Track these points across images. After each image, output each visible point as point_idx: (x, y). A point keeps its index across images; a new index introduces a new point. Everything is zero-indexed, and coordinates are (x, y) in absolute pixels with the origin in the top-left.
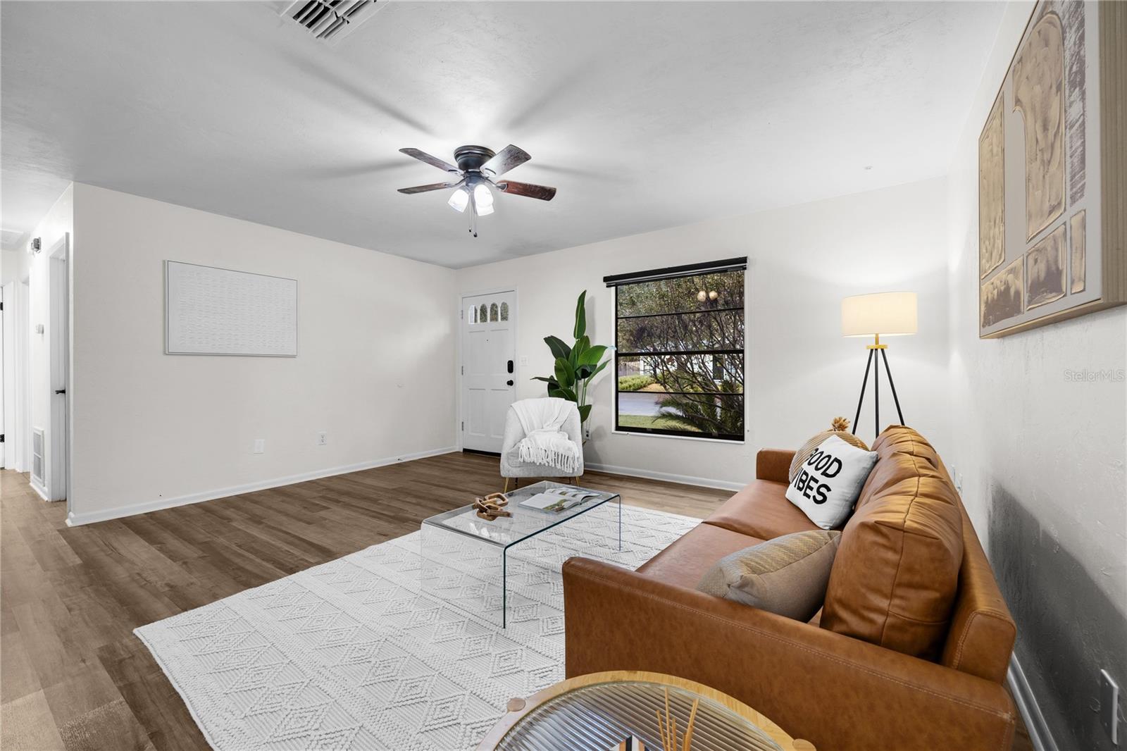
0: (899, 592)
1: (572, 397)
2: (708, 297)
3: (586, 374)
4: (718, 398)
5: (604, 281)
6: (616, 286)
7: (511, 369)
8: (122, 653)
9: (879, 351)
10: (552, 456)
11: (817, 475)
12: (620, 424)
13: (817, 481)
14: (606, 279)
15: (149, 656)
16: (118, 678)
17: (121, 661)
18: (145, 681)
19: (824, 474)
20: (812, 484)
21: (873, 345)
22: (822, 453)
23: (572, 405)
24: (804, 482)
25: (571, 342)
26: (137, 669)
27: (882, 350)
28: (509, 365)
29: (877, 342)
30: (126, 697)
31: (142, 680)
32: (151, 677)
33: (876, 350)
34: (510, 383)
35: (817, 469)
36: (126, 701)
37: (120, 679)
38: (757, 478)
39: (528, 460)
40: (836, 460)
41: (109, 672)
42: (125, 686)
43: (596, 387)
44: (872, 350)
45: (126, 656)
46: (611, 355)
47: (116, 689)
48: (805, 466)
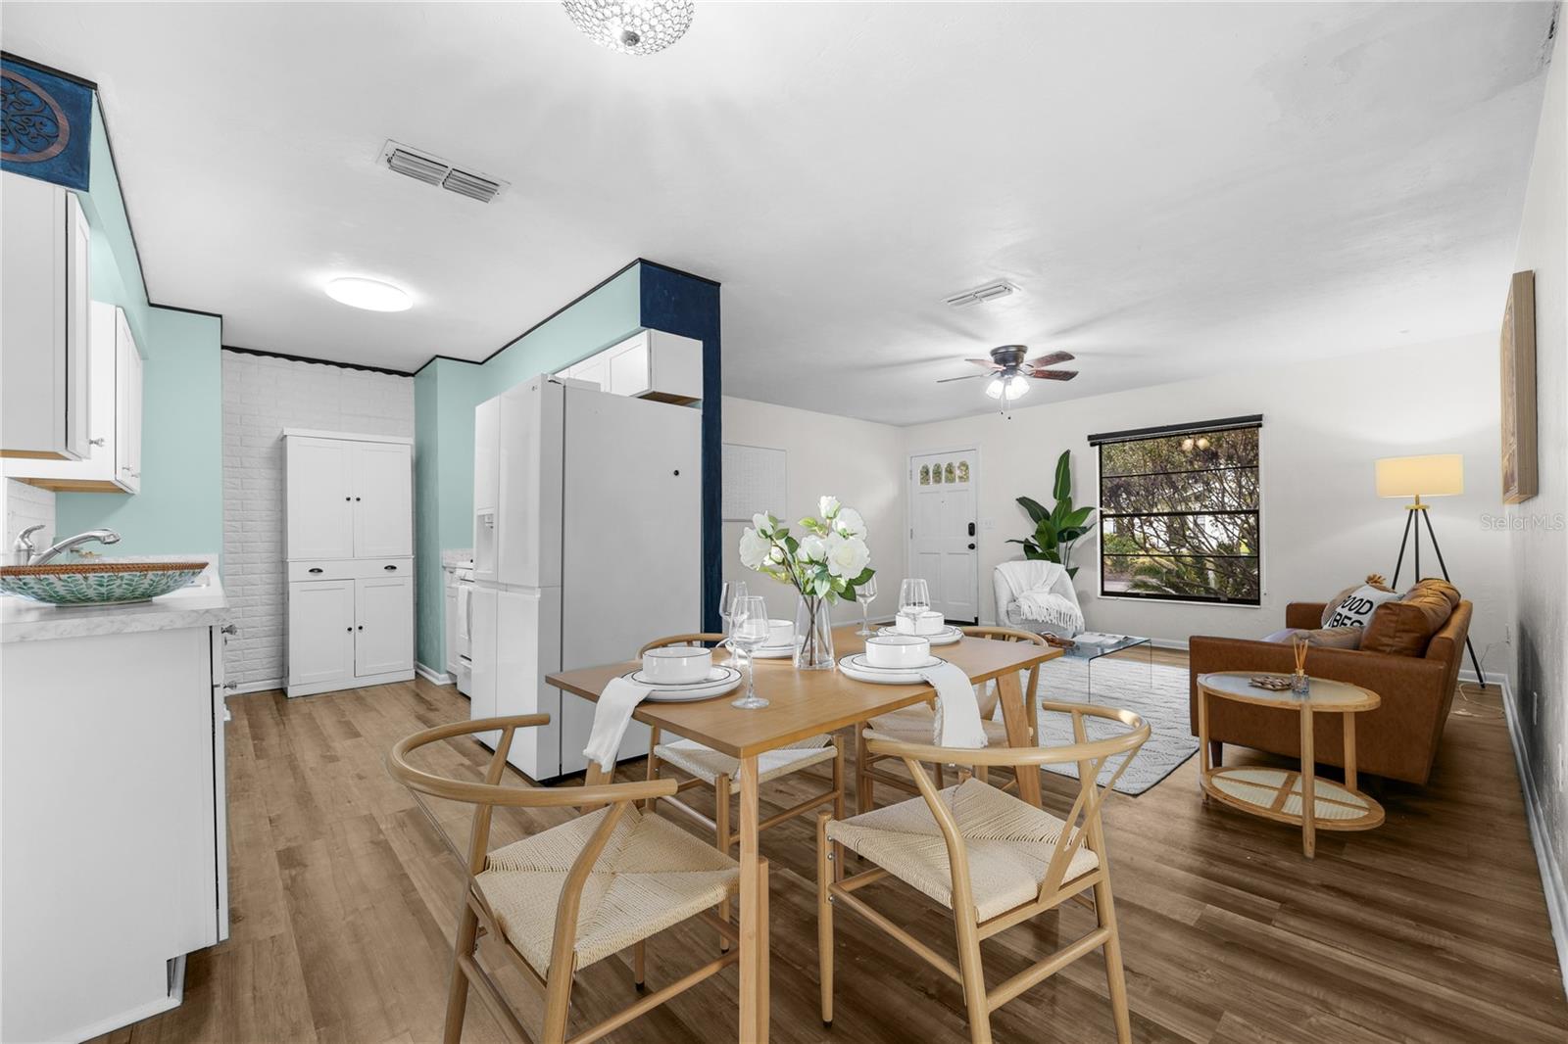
0: (1398, 634)
1: (1055, 559)
2: (1195, 446)
3: (1073, 535)
4: (1209, 561)
5: (1089, 440)
6: (1100, 444)
7: (972, 529)
9: (1420, 512)
10: (1054, 614)
11: (1351, 614)
12: (1106, 589)
13: (1350, 619)
14: (1090, 438)
19: (1357, 612)
20: (1346, 621)
21: (1413, 505)
22: (1355, 598)
23: (1060, 568)
24: (1338, 621)
25: (1050, 504)
27: (1424, 511)
28: (970, 528)
29: (1417, 502)
33: (1416, 510)
34: (972, 547)
35: (1350, 610)
38: (1288, 627)
39: (1031, 618)
40: (1368, 601)
43: (1078, 550)
44: (1412, 511)
46: (1096, 517)
48: (1339, 610)
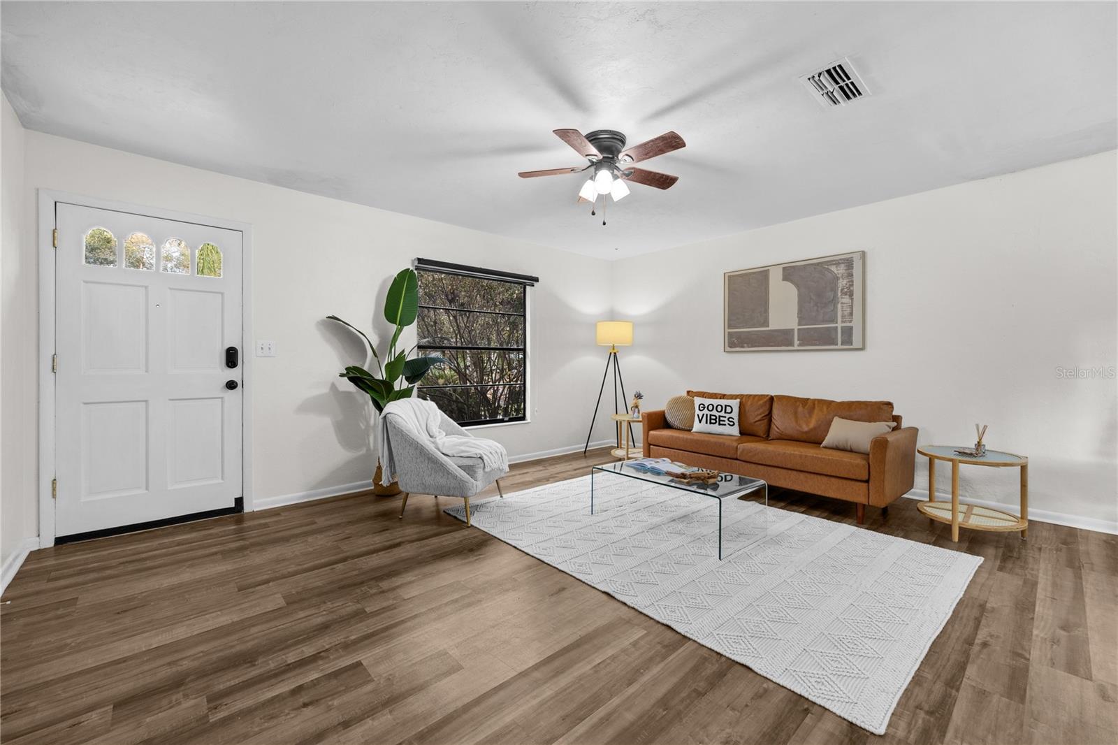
8: (920, 722)
15: (908, 693)
16: (950, 700)
17: (930, 713)
18: (936, 677)
26: (930, 692)
30: (961, 679)
31: (936, 680)
32: (929, 676)
34: (231, 385)
36: (963, 676)
37: (950, 698)
41: (950, 713)
42: (952, 688)
45: (922, 714)
47: (961, 691)
